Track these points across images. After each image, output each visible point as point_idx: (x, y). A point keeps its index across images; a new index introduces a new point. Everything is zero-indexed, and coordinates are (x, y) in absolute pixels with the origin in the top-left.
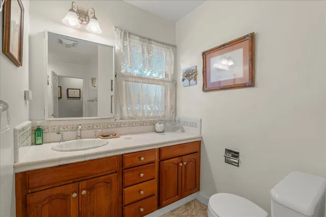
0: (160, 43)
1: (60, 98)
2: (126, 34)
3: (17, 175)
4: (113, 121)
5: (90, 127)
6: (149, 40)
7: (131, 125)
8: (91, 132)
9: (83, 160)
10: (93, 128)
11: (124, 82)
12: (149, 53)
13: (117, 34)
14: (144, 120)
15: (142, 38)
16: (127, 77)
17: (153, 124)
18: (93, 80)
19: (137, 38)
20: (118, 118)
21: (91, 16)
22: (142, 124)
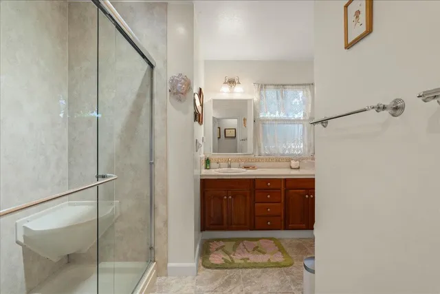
0: (296, 85)
1: (219, 138)
2: (262, 86)
3: (201, 180)
4: (253, 156)
5: (237, 161)
6: (284, 85)
7: (268, 160)
8: (237, 164)
9: (229, 178)
10: (238, 162)
11: (261, 125)
12: (282, 97)
13: (255, 89)
14: (279, 156)
15: (277, 86)
16: (264, 121)
17: (289, 160)
18: (245, 120)
19: (272, 87)
20: (257, 154)
21: (237, 82)
22: (278, 160)
